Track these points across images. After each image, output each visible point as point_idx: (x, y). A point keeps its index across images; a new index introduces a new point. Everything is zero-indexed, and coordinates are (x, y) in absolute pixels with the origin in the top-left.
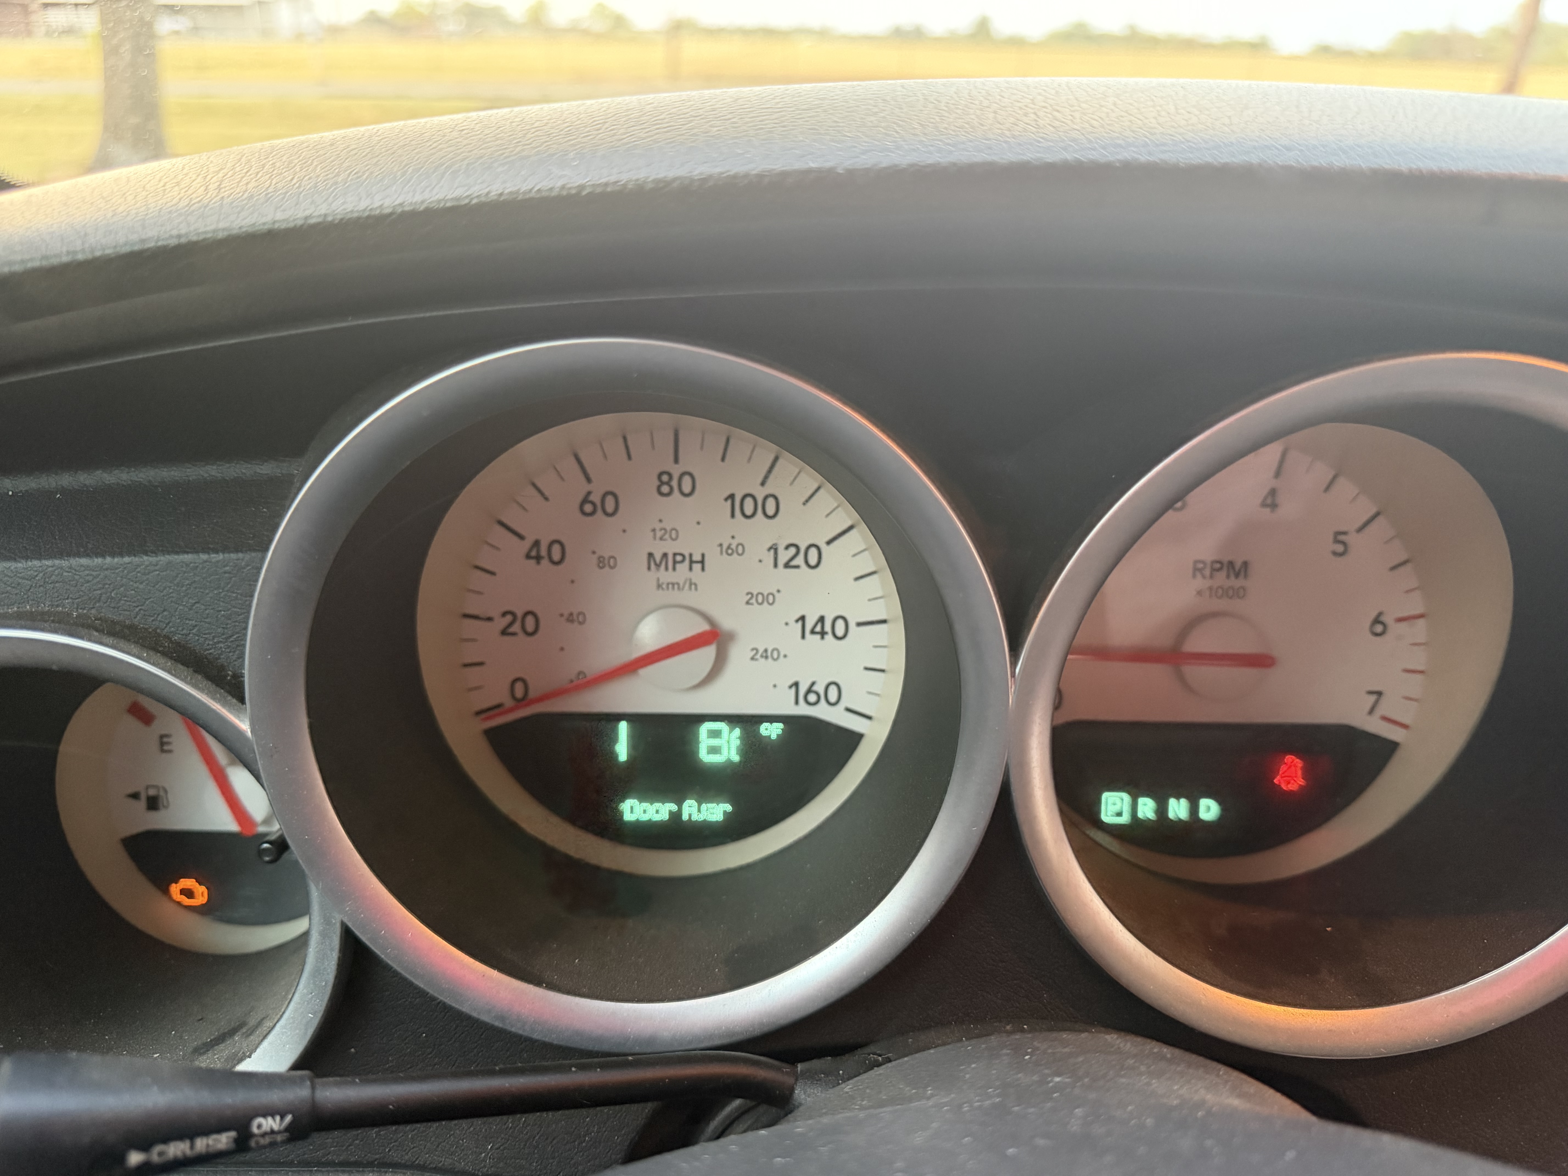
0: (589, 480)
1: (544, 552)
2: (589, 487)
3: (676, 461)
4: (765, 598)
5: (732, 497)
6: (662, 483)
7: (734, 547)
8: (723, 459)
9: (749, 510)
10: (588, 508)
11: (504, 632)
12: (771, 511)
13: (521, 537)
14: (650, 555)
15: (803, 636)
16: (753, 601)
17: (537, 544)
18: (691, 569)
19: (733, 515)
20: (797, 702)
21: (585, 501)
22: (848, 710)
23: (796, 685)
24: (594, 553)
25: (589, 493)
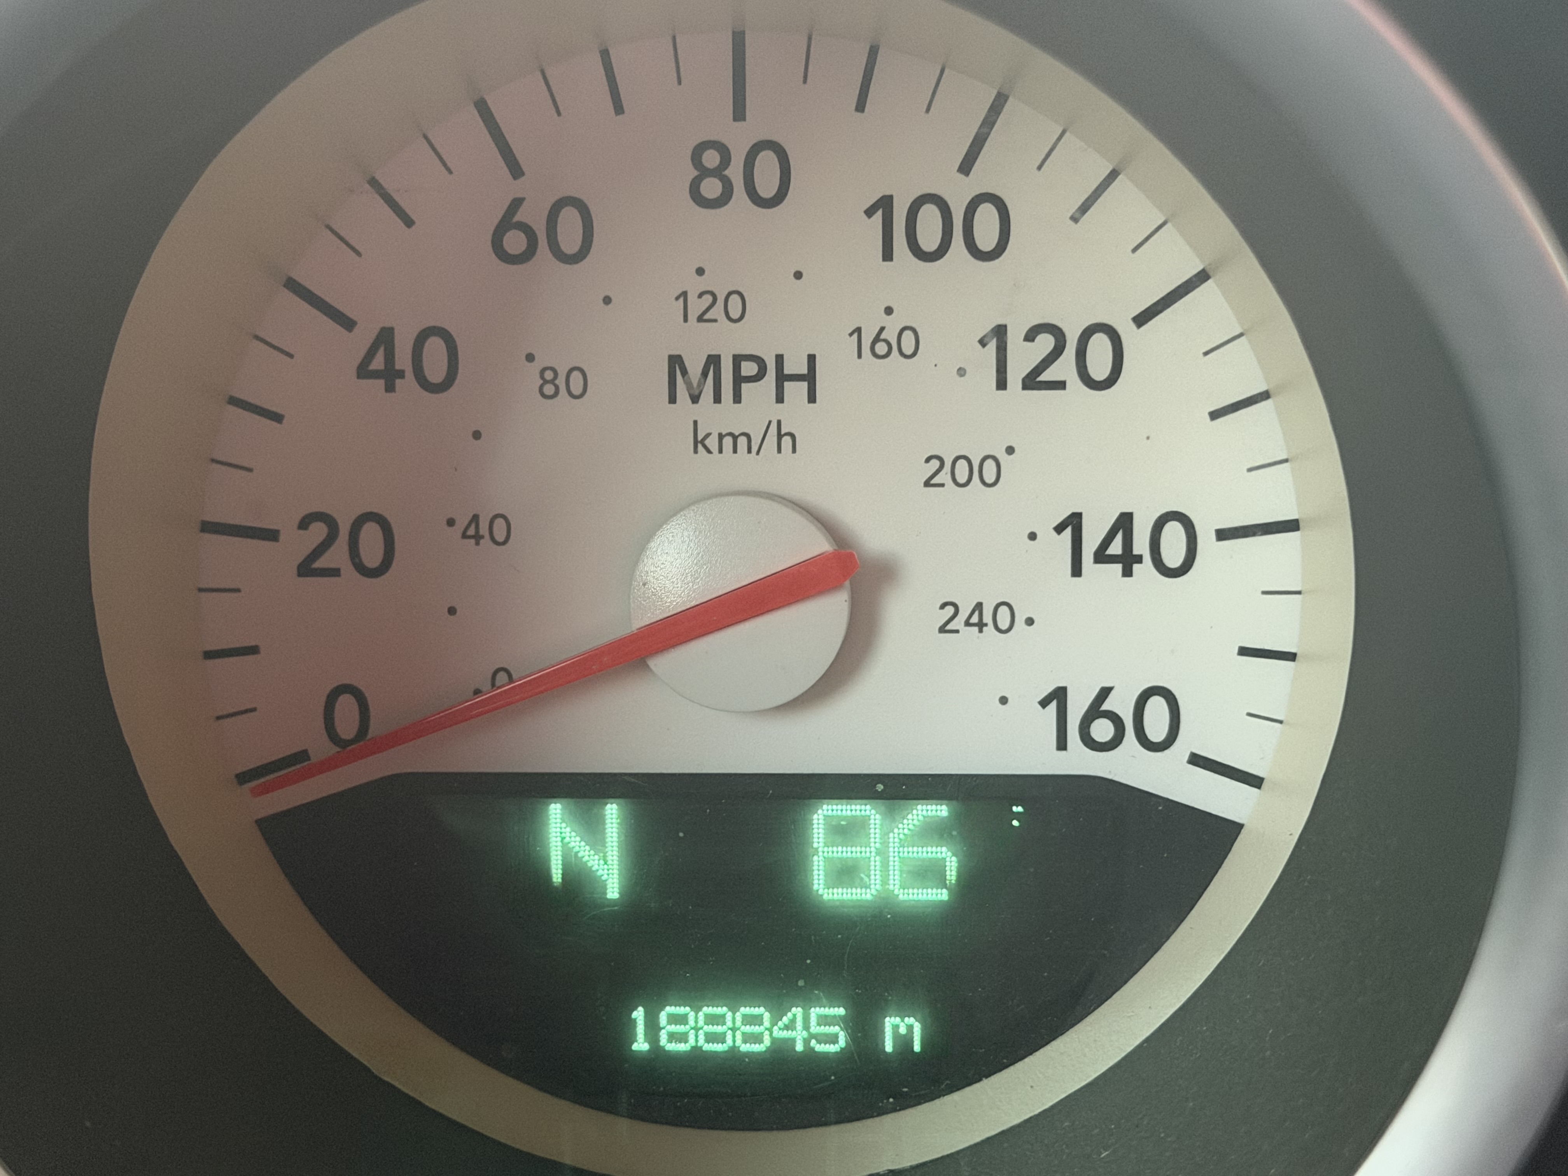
0: (516, 171)
1: (403, 360)
2: (517, 188)
3: (739, 114)
4: (975, 471)
5: (885, 204)
6: (704, 173)
7: (891, 335)
8: (860, 107)
9: (929, 240)
10: (515, 242)
11: (306, 569)
12: (986, 239)
13: (348, 324)
14: (676, 363)
15: (1077, 570)
16: (944, 477)
17: (385, 338)
18: (780, 399)
19: (888, 255)
20: (1062, 745)
21: (506, 223)
22: (1196, 760)
23: (1059, 696)
24: (530, 358)
25: (516, 204)
